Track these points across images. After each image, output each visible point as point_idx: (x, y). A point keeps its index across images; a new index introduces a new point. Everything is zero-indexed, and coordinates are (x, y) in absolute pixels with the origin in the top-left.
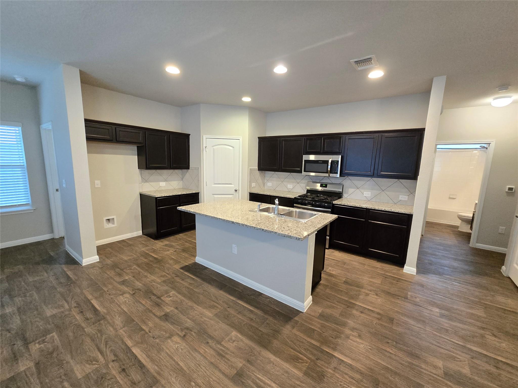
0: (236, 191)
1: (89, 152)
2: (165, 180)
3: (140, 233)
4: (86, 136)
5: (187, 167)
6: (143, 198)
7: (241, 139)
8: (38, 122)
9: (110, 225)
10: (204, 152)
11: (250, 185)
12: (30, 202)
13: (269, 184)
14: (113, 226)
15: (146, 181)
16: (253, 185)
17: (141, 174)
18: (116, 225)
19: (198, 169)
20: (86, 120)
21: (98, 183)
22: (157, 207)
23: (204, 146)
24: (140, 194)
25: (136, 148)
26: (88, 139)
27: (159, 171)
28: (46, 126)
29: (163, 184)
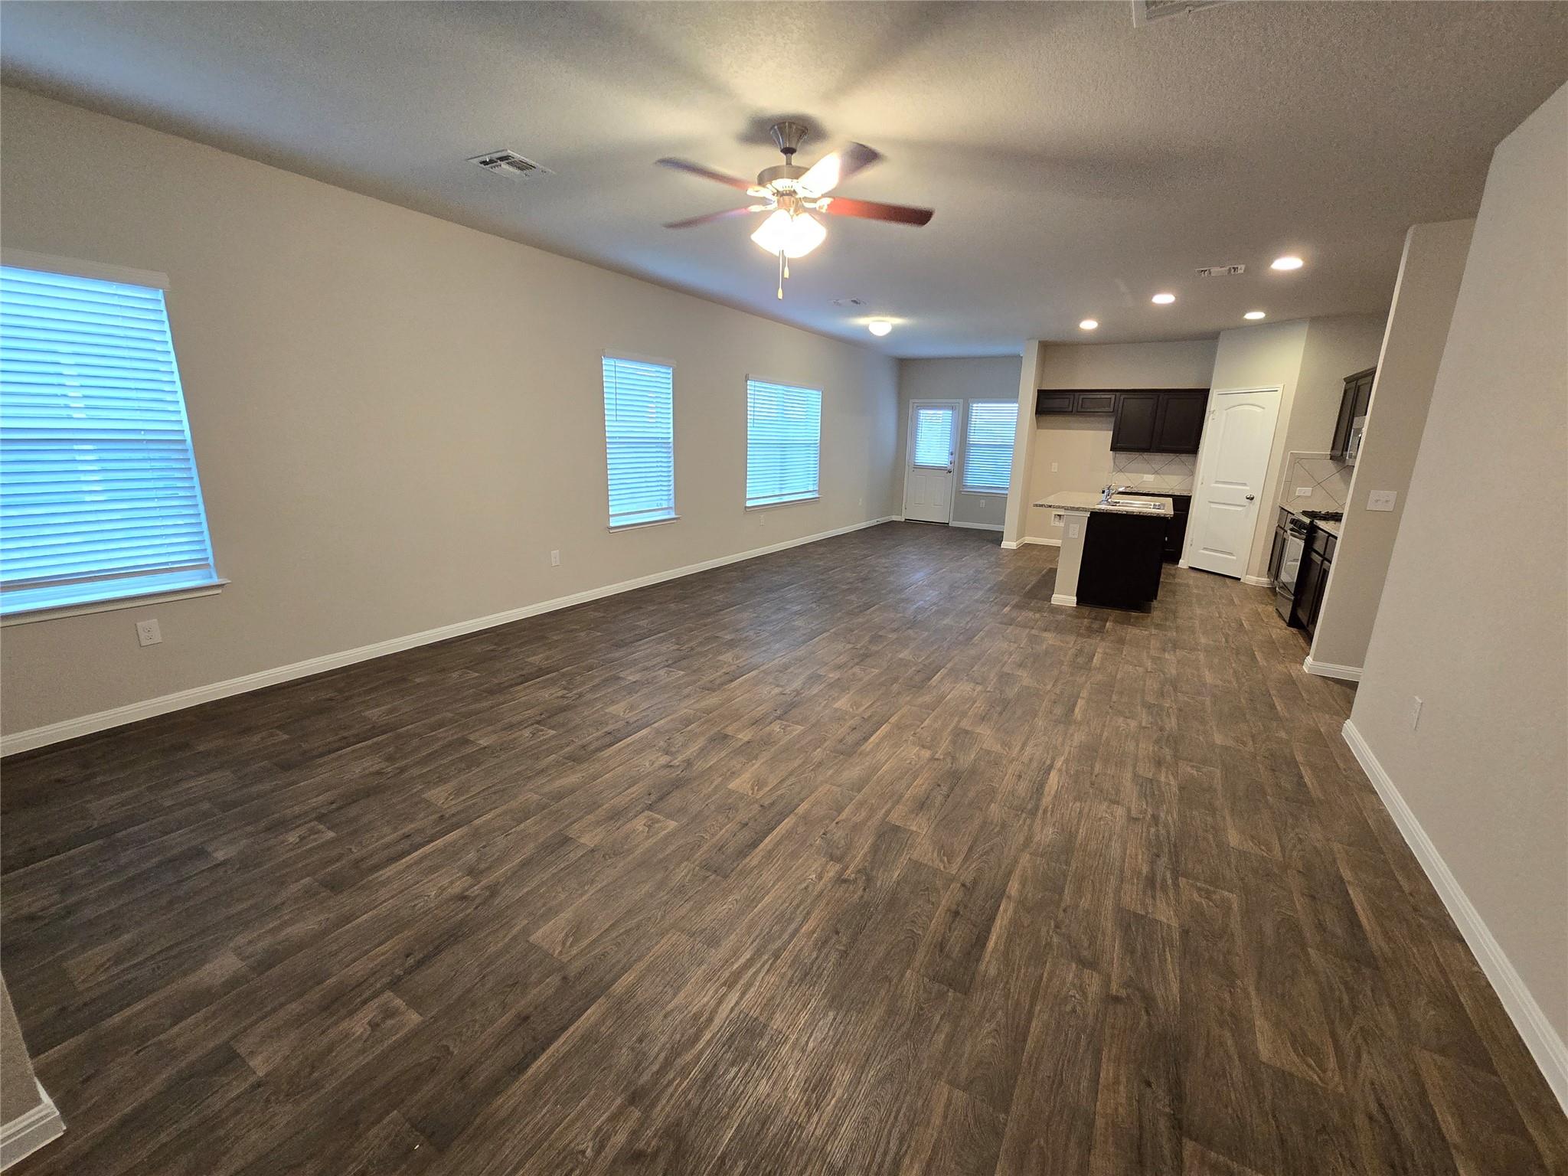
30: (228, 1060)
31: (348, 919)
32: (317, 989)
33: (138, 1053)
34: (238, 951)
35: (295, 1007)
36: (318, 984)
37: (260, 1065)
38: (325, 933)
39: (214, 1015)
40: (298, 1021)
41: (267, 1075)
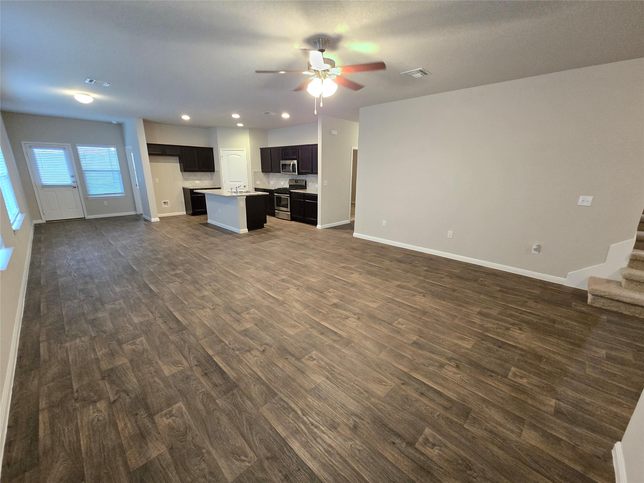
0: (245, 186)
1: (150, 162)
2: (199, 180)
3: (185, 213)
4: (148, 153)
5: (213, 170)
6: (184, 189)
7: (245, 150)
8: (124, 145)
9: (166, 206)
10: (222, 159)
11: (255, 183)
12: (123, 192)
13: (272, 182)
14: (168, 206)
15: (186, 180)
16: (258, 182)
17: (182, 175)
18: (169, 206)
19: (219, 171)
20: (147, 144)
21: (157, 180)
22: (191, 195)
23: (221, 156)
24: (183, 188)
25: (178, 158)
26: (150, 154)
27: (194, 173)
28: (128, 147)
29: (198, 182)
30: (558, 412)
31: (484, 400)
32: (519, 397)
33: (578, 446)
34: (520, 435)
35: (530, 401)
36: (517, 398)
37: (553, 402)
38: (494, 405)
39: (548, 426)
40: (534, 398)
41: (554, 399)
